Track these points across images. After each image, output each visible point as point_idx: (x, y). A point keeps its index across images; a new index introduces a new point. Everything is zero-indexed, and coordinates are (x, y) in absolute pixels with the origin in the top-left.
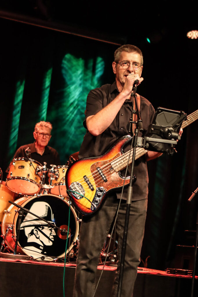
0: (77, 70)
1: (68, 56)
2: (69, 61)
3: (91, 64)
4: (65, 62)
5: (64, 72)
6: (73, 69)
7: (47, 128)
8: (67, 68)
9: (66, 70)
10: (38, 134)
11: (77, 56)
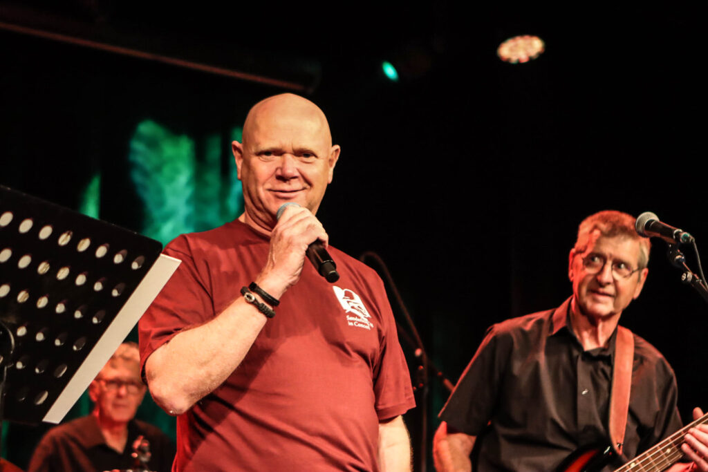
0: (177, 171)
1: (147, 128)
2: (153, 144)
3: (214, 152)
4: (137, 146)
5: (137, 177)
6: (167, 170)
7: (131, 364)
8: (148, 167)
9: (146, 174)
10: (103, 383)
11: (175, 128)
